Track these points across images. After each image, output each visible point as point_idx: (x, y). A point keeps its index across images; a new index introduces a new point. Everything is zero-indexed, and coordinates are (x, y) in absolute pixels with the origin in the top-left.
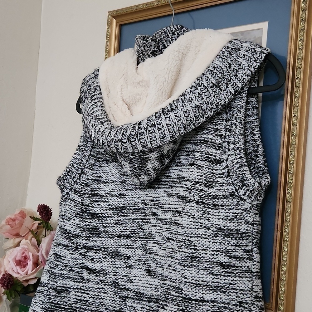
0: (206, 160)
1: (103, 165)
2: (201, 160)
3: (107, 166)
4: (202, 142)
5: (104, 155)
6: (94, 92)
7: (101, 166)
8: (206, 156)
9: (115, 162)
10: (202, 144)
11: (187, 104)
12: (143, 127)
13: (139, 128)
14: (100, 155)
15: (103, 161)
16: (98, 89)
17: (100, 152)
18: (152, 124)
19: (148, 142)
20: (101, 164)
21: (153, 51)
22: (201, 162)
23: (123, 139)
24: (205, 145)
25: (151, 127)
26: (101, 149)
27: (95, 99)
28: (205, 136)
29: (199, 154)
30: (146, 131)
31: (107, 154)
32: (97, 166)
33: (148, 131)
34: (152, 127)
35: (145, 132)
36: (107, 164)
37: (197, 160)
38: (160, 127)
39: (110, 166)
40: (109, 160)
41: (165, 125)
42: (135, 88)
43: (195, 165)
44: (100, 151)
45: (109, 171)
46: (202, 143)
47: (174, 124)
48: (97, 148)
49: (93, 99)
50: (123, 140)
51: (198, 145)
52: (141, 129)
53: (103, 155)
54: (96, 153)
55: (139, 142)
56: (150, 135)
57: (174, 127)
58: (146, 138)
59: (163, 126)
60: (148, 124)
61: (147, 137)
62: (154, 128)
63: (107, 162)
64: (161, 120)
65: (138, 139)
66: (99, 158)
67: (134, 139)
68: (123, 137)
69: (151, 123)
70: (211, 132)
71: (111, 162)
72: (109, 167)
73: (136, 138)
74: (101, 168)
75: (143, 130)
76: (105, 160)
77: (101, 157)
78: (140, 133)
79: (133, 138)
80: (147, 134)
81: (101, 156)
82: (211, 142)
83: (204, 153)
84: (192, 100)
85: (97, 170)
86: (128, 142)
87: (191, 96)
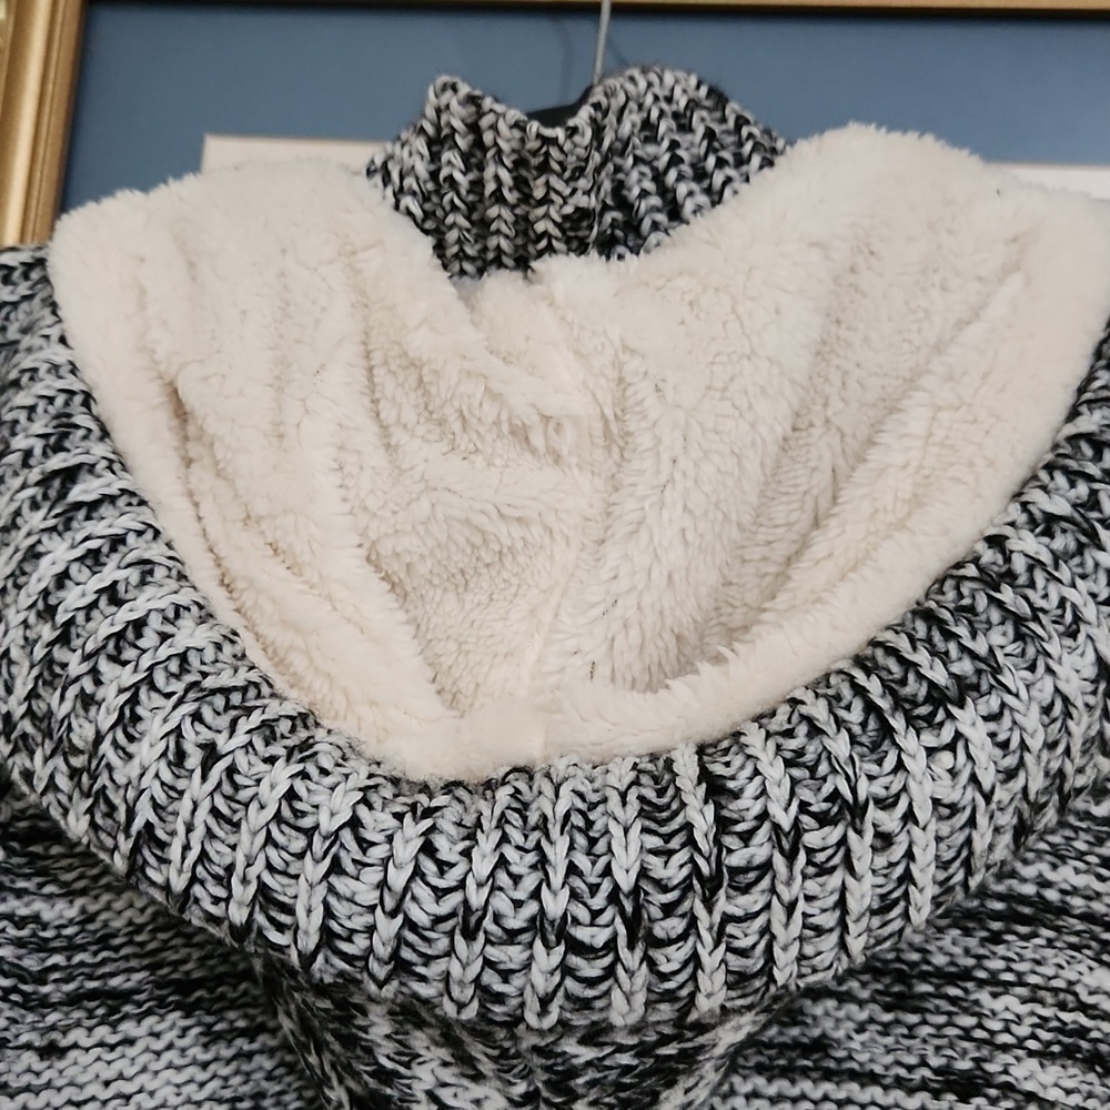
0: (1069, 1053)
1: (77, 1035)
2: (1031, 1053)
3: (113, 1039)
4: (1027, 910)
5: (82, 948)
6: (58, 448)
7: (64, 1043)
8: (1066, 1017)
9: (178, 1006)
10: (1023, 930)
11: (1053, 647)
12: (764, 816)
13: (723, 824)
14: (43, 947)
15: (74, 1000)
16: (81, 419)
17: (45, 927)
18: (835, 796)
19: (785, 948)
20: (53, 1028)
21: (578, 209)
22: (1033, 1063)
23: (584, 915)
24: (1051, 934)
25: (823, 820)
26: (50, 897)
27: (92, 507)
28: (1043, 867)
29: (1010, 1003)
30: (791, 857)
31: (104, 942)
32: (28, 1046)
33: (802, 857)
34: (834, 822)
35: (779, 862)
36: (114, 1026)
37: (1005, 1048)
38: (890, 821)
39: (140, 1045)
40: (125, 996)
41: (923, 812)
42: (479, 460)
43: (993, 1092)
44: (47, 915)
45: (128, 1088)
46: (1025, 920)
47: (981, 801)
48: (20, 894)
49: (78, 506)
50: (576, 921)
51: (996, 938)
52: (746, 837)
53: (71, 948)
54: (12, 932)
55: (717, 944)
56: (812, 887)
57: (972, 822)
58: (778, 912)
59: (909, 817)
60: (805, 794)
61: (790, 908)
62: (852, 835)
63: (113, 1004)
64: (900, 766)
65: (717, 918)
66: (41, 978)
67: (675, 925)
68: (574, 895)
69: (827, 789)
70: (1080, 845)
71: (149, 1013)
72: (131, 1052)
73: (700, 910)
74: (60, 1065)
75: (760, 849)
76: (93, 995)
77: (55, 968)
78: (734, 871)
79: (668, 910)
80: (789, 883)
81: (58, 959)
82: (1087, 917)
83: (1049, 998)
84: (1077, 619)
85: (28, 1089)
86: (631, 946)
87: (1070, 593)
